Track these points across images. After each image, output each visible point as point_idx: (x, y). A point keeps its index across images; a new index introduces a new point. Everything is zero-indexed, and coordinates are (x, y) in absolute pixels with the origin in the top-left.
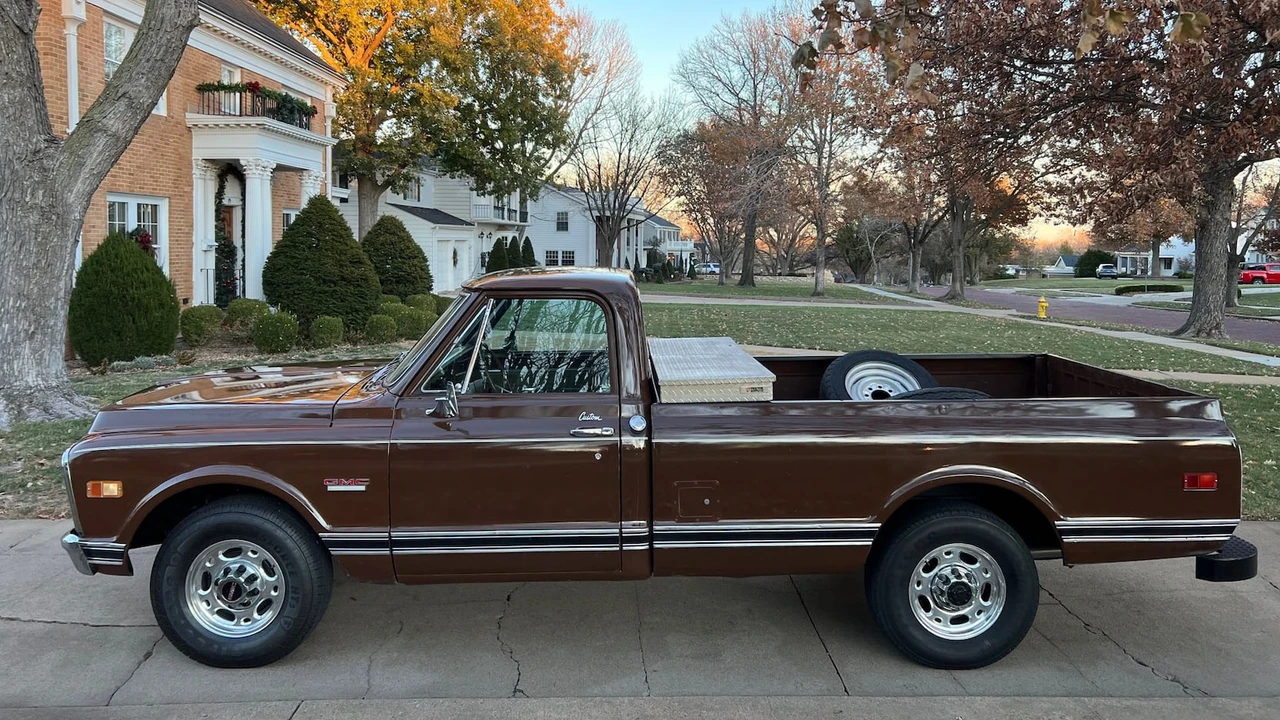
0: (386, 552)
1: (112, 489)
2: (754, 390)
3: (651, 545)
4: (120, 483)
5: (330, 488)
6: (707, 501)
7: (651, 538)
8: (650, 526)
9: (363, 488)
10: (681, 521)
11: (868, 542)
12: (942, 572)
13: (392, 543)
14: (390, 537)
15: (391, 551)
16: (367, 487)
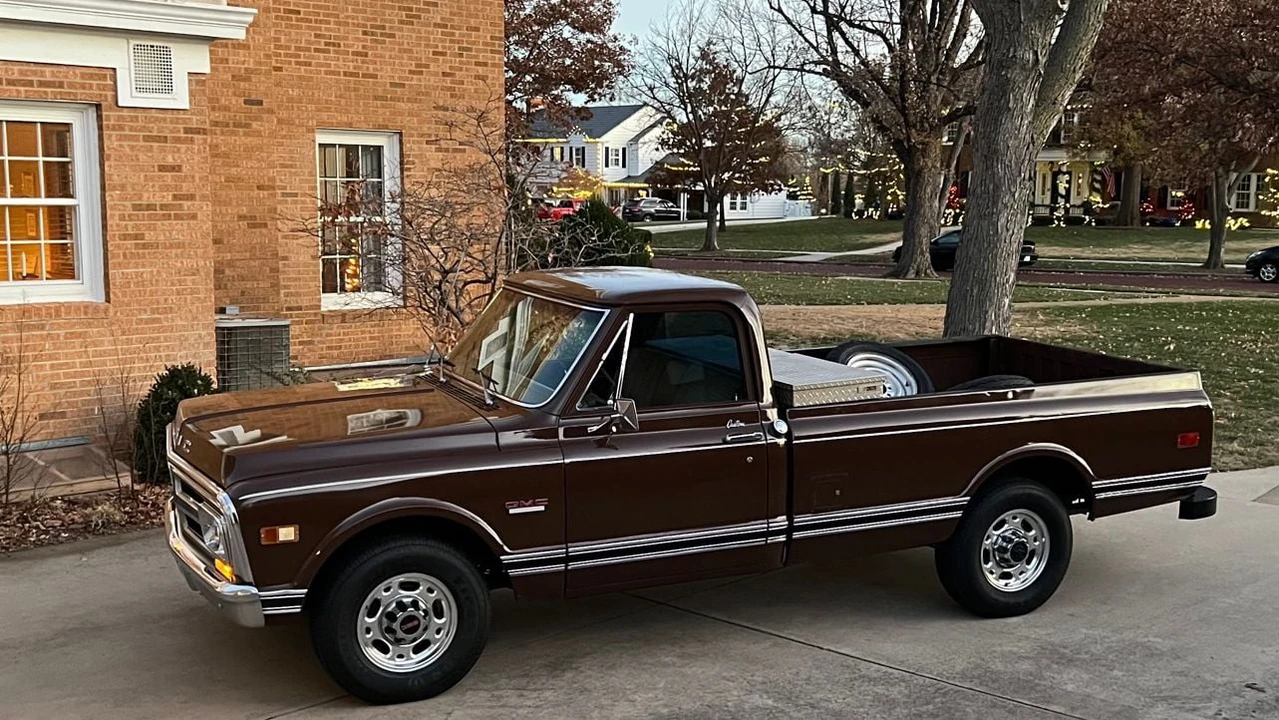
0: (561, 567)
1: (287, 534)
2: (869, 389)
3: (789, 537)
4: (297, 526)
5: (511, 511)
6: (838, 492)
7: (791, 529)
8: (790, 519)
9: (542, 508)
10: (816, 512)
11: (958, 514)
12: (1006, 534)
13: (568, 559)
14: (567, 552)
15: (567, 566)
16: (546, 506)
